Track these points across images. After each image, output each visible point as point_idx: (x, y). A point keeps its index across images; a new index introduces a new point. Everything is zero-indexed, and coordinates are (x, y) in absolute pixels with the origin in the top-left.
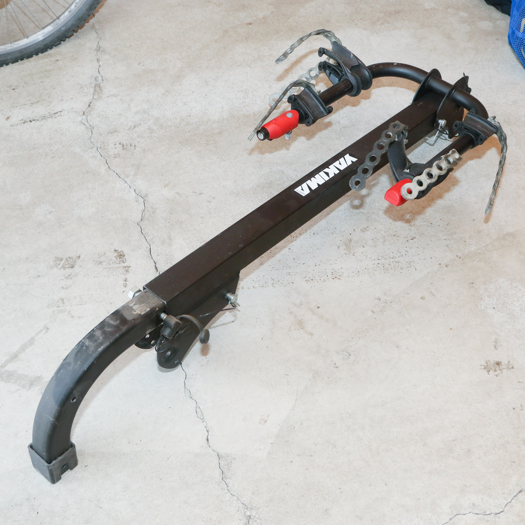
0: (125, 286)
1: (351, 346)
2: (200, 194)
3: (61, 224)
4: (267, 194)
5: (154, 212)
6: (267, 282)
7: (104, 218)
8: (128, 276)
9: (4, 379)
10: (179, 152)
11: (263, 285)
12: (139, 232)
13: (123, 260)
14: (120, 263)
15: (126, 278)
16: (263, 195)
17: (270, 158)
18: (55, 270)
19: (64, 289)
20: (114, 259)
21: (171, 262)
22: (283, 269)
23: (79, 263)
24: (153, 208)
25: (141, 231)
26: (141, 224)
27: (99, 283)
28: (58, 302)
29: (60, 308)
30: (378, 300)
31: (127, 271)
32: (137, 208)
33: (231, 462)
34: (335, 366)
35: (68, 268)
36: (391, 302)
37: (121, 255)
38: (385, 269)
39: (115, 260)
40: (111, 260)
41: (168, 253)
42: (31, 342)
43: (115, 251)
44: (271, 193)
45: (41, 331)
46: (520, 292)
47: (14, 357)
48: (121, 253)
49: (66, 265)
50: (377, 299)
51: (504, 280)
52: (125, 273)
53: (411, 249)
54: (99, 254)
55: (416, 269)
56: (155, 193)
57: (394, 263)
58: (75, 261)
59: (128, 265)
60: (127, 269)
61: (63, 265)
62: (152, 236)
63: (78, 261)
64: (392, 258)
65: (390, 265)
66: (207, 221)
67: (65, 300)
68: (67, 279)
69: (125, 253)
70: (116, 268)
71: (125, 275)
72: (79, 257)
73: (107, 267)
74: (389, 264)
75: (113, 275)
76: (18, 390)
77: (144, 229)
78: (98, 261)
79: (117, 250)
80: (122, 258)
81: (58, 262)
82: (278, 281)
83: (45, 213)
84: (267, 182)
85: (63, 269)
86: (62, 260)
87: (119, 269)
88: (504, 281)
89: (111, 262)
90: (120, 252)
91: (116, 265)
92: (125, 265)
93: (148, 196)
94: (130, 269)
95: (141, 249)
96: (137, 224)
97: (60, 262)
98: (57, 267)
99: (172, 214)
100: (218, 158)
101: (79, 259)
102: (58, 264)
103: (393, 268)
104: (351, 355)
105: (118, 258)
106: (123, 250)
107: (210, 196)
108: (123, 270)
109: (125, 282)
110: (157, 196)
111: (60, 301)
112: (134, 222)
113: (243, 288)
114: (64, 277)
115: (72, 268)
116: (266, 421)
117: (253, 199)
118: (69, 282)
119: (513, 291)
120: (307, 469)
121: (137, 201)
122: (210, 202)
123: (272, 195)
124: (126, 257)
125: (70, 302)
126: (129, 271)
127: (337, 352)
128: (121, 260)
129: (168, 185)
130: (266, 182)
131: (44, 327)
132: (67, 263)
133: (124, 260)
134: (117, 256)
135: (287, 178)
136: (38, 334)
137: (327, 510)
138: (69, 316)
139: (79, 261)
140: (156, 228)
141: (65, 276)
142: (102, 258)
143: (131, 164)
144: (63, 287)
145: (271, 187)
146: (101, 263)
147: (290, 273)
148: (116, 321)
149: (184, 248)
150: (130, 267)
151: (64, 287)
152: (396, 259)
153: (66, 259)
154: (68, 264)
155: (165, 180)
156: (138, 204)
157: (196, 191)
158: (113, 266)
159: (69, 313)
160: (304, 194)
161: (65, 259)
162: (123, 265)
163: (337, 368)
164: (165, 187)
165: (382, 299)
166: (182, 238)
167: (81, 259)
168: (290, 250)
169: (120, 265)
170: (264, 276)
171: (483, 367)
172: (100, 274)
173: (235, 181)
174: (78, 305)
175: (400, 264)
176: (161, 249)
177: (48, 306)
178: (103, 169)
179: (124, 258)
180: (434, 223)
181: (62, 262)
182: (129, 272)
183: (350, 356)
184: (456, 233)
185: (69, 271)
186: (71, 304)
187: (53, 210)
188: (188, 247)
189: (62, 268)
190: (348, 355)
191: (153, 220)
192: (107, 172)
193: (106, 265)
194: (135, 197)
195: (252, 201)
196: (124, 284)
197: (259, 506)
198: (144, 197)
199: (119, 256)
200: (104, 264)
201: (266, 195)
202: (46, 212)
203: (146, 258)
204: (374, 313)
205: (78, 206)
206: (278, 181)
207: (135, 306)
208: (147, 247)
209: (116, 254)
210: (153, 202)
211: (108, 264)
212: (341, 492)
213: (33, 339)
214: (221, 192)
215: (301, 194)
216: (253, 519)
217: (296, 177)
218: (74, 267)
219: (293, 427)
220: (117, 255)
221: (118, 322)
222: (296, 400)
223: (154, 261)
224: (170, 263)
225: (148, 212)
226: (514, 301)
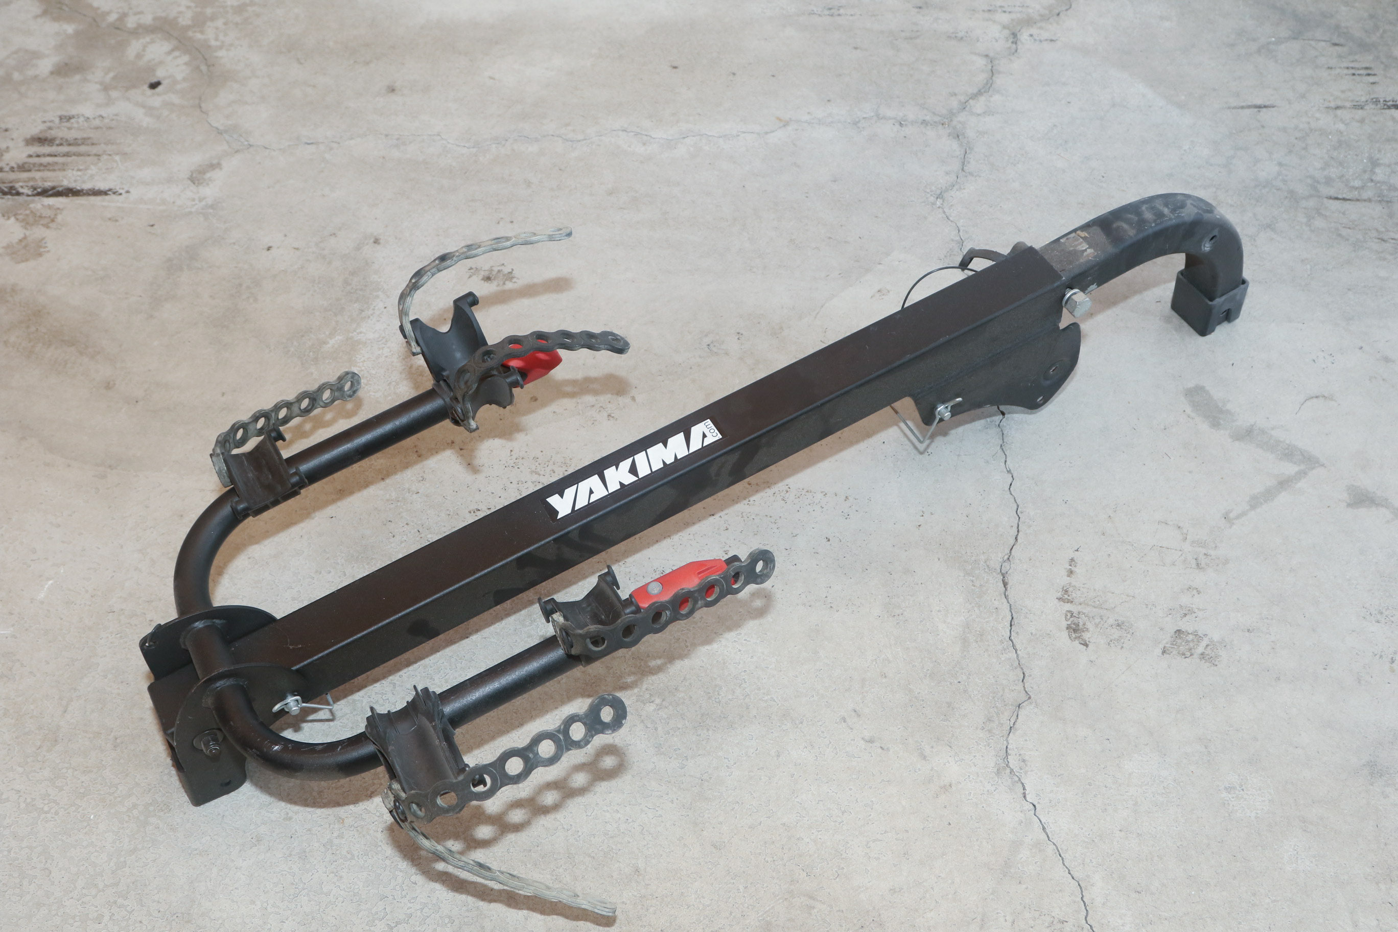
0: (1072, 560)
1: (700, 357)
2: (871, 741)
3: (1206, 747)
4: (720, 697)
5: (990, 720)
6: (797, 497)
7: (1106, 737)
8: (1064, 580)
9: (1299, 452)
10: (893, 891)
11: (807, 494)
12: (1030, 676)
13: (1072, 619)
14: (1079, 613)
15: (1068, 576)
16: (730, 697)
17: (672, 802)
18: (1216, 637)
19: (1197, 589)
20: (1090, 626)
21: (973, 588)
22: (757, 515)
23: (1166, 639)
24: (990, 731)
25: (1024, 677)
26: (1023, 697)
27: (1124, 581)
28: (1207, 565)
29: (1204, 551)
30: (612, 415)
31: (1066, 591)
32: (1026, 740)
33: (945, 256)
34: (741, 336)
35: (1189, 633)
36: (593, 406)
37: (1075, 631)
38: (567, 466)
39: (1089, 623)
40: (1097, 625)
41: (976, 609)
42: (1255, 502)
43: (1086, 645)
44: (709, 698)
45: (1238, 517)
46: (363, 368)
47: (1284, 484)
48: (1074, 636)
49: (1193, 641)
50: (613, 417)
51: (373, 394)
52: (1071, 589)
53: (493, 492)
54: (1122, 647)
55: (511, 451)
56: (978, 773)
57: (542, 473)
58: (1173, 644)
59: (1062, 603)
60: (1066, 596)
61: (1199, 642)
62: (1003, 659)
63: (1167, 643)
64: (541, 483)
65: (553, 470)
66: (874, 663)
67: (1194, 566)
68: (1191, 609)
69: (1065, 634)
70: (1088, 605)
71: (1070, 584)
72: (1164, 652)
73: (1105, 611)
74: (554, 472)
75: (1095, 590)
76: (1273, 429)
77: (1016, 682)
78: (1125, 631)
79: (1082, 644)
80: (1074, 624)
81: (1208, 651)
82: (776, 494)
83: (1243, 790)
84: (705, 731)
85: (1200, 634)
86: (1202, 654)
87: (1082, 600)
88: (375, 392)
89: (1097, 620)
90: (1076, 638)
91: (1087, 610)
92: (1068, 607)
93: (995, 770)
94: (1059, 595)
95: (1032, 634)
96: (1030, 698)
97: (1207, 652)
98: (1211, 641)
99: (949, 704)
100: (798, 839)
101: (1164, 647)
102: (1209, 647)
103: (551, 463)
104: (707, 344)
105: (1081, 626)
106: (1069, 641)
107: (852, 729)
108: (1074, 595)
109: (1073, 568)
110: (974, 763)
111: (1203, 565)
112: (1037, 706)
113: (847, 497)
114: (1196, 615)
115: (1179, 631)
116: (879, 291)
117: (757, 691)
118: (1185, 600)
119: (374, 372)
120: (841, 226)
121: (1024, 761)
122: (855, 711)
123: (709, 693)
124: (1064, 624)
125: (1183, 558)
126: (1061, 590)
127: (727, 354)
128: (1076, 620)
129: (941, 788)
130: (708, 730)
131: (1233, 523)
132: (1191, 645)
133: (1068, 617)
134: (1083, 631)
135: (656, 729)
136: (1243, 514)
137: (835, 181)
138: (1185, 531)
139: (1165, 642)
140: (991, 677)
141: (1194, 615)
142: (1116, 636)
143: (1024, 886)
144: (1199, 592)
145: (703, 715)
146: (1118, 625)
147: (746, 504)
148: (1118, 227)
149: (939, 611)
150: (1059, 599)
151: (1195, 591)
152: (534, 480)
153: (1191, 655)
154: (1187, 641)
155: (945, 807)
156: (1022, 752)
157: (880, 750)
158: (1094, 610)
159: (1185, 536)
160: (706, 424)
161: (1195, 656)
162: (1074, 608)
163: (738, 333)
164: (950, 785)
165: (605, 414)
166: (939, 637)
167: (1161, 646)
168: (725, 549)
169: (1080, 608)
170: (798, 511)
171: (514, 280)
172: (1121, 601)
173: (778, 756)
174: (1168, 549)
175: (533, 468)
176: (987, 622)
177: (1226, 562)
178: (1097, 891)
179: (1069, 623)
180: (412, 531)
181: (1200, 649)
182: (1061, 587)
183: (709, 343)
184: (388, 500)
185: (1187, 625)
186: (1181, 553)
187: (1224, 795)
188: (931, 611)
189: (1200, 637)
190: (711, 346)
191: (994, 698)
192: (1088, 876)
193: (1109, 617)
194: (1026, 773)
195: (759, 689)
196: (1075, 566)
197: (923, 204)
198: (1004, 769)
199: (1078, 630)
200: (1111, 621)
201: (723, 695)
202: (1242, 792)
203: (1024, 609)
204: (633, 397)
205: (1164, 787)
206: (680, 726)
207: (1084, 249)
208: (1017, 633)
209: (1086, 636)
210: (987, 748)
211: (1105, 619)
212: (807, 193)
213: (1253, 507)
214: (823, 732)
215: (712, 425)
216: (934, 194)
217: (635, 725)
218: (1175, 632)
219: (842, 275)
220: (1083, 634)
221: (1115, 225)
222: (822, 306)
223: (1007, 599)
224: (974, 586)
225: (1002, 724)
226: (386, 357)
